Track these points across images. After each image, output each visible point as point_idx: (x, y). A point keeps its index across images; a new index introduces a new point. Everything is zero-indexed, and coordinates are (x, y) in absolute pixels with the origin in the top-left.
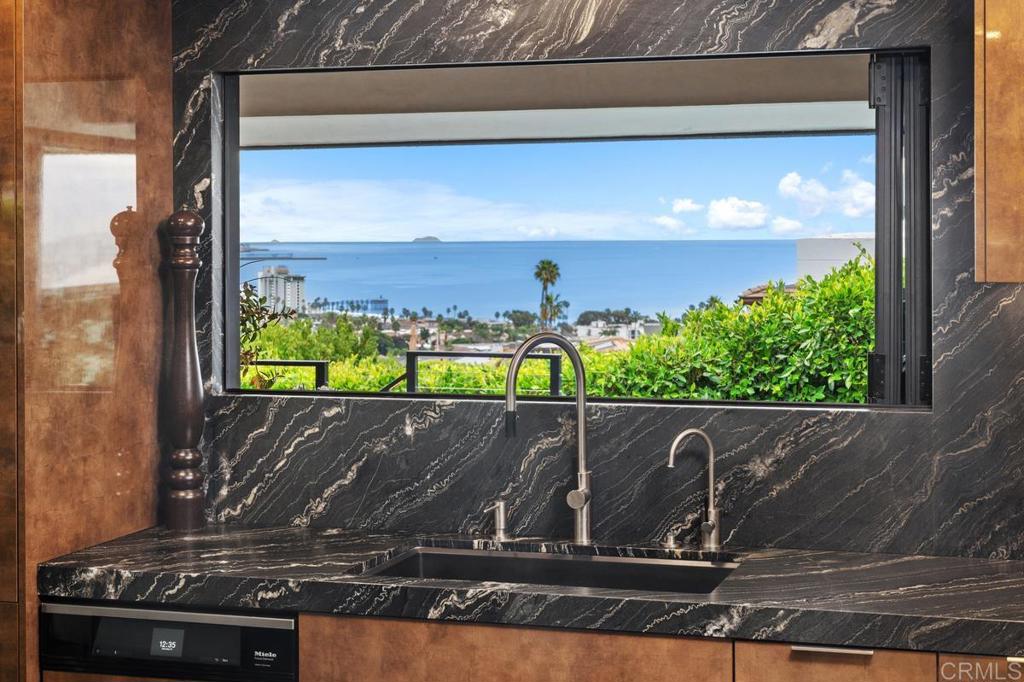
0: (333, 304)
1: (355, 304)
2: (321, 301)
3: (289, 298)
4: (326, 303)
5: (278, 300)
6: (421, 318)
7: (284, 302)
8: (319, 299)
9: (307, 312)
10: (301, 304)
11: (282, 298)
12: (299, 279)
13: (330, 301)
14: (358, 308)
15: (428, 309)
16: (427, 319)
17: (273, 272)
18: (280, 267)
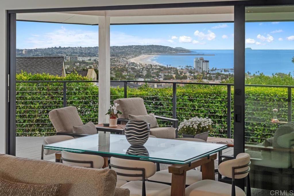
0: (218, 70)
1: (226, 70)
2: (214, 69)
3: (204, 68)
4: (216, 69)
5: (200, 68)
6: (247, 75)
7: (202, 69)
8: (214, 68)
9: (209, 72)
10: (208, 70)
11: (202, 68)
12: (207, 61)
13: (217, 69)
14: (227, 71)
15: (249, 72)
16: (249, 75)
17: (199, 59)
18: (201, 58)
